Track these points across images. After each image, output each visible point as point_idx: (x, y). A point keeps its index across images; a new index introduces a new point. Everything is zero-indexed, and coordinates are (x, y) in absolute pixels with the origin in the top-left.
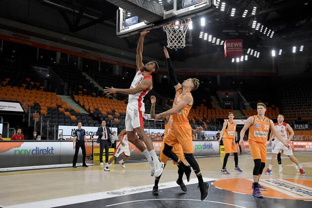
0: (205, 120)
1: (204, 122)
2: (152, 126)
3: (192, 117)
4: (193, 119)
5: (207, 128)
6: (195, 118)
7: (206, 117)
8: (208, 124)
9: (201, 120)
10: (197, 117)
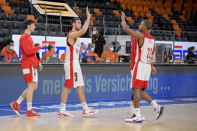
0: (175, 15)
1: (173, 21)
2: (53, 30)
3: (146, 9)
4: (149, 15)
5: (179, 35)
6: (153, 12)
7: (179, 10)
8: (182, 25)
9: (166, 16)
10: (157, 10)
